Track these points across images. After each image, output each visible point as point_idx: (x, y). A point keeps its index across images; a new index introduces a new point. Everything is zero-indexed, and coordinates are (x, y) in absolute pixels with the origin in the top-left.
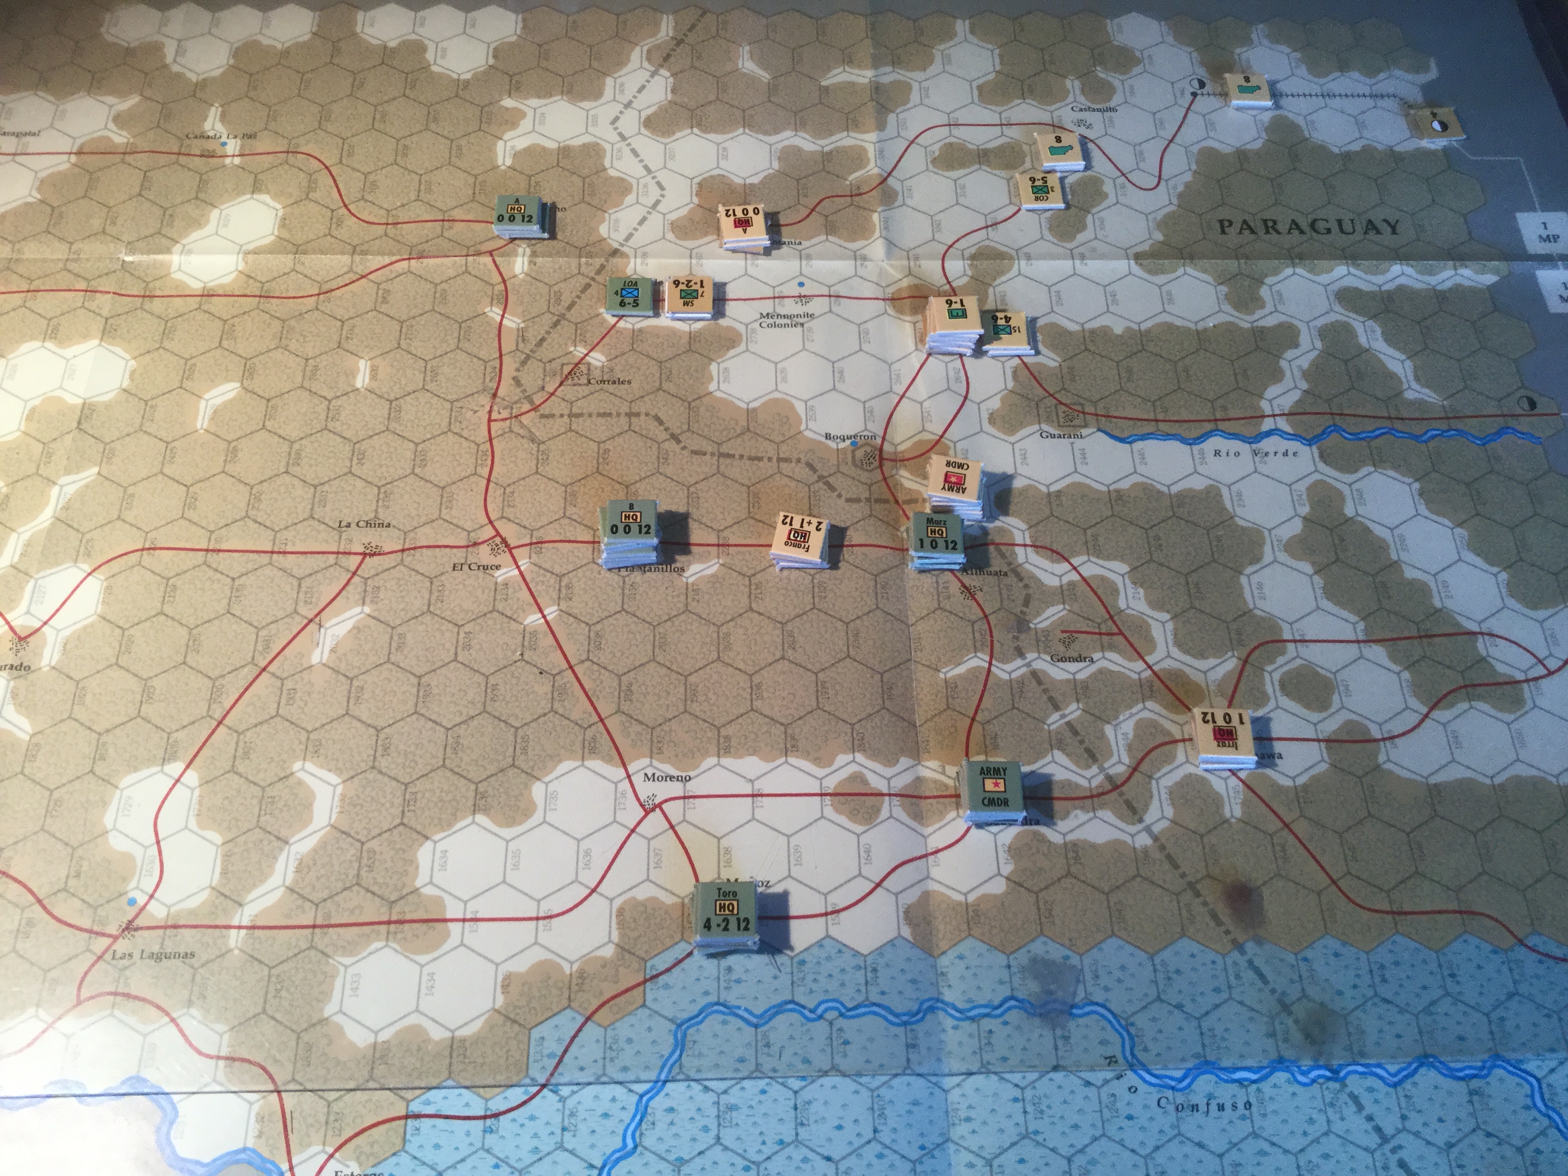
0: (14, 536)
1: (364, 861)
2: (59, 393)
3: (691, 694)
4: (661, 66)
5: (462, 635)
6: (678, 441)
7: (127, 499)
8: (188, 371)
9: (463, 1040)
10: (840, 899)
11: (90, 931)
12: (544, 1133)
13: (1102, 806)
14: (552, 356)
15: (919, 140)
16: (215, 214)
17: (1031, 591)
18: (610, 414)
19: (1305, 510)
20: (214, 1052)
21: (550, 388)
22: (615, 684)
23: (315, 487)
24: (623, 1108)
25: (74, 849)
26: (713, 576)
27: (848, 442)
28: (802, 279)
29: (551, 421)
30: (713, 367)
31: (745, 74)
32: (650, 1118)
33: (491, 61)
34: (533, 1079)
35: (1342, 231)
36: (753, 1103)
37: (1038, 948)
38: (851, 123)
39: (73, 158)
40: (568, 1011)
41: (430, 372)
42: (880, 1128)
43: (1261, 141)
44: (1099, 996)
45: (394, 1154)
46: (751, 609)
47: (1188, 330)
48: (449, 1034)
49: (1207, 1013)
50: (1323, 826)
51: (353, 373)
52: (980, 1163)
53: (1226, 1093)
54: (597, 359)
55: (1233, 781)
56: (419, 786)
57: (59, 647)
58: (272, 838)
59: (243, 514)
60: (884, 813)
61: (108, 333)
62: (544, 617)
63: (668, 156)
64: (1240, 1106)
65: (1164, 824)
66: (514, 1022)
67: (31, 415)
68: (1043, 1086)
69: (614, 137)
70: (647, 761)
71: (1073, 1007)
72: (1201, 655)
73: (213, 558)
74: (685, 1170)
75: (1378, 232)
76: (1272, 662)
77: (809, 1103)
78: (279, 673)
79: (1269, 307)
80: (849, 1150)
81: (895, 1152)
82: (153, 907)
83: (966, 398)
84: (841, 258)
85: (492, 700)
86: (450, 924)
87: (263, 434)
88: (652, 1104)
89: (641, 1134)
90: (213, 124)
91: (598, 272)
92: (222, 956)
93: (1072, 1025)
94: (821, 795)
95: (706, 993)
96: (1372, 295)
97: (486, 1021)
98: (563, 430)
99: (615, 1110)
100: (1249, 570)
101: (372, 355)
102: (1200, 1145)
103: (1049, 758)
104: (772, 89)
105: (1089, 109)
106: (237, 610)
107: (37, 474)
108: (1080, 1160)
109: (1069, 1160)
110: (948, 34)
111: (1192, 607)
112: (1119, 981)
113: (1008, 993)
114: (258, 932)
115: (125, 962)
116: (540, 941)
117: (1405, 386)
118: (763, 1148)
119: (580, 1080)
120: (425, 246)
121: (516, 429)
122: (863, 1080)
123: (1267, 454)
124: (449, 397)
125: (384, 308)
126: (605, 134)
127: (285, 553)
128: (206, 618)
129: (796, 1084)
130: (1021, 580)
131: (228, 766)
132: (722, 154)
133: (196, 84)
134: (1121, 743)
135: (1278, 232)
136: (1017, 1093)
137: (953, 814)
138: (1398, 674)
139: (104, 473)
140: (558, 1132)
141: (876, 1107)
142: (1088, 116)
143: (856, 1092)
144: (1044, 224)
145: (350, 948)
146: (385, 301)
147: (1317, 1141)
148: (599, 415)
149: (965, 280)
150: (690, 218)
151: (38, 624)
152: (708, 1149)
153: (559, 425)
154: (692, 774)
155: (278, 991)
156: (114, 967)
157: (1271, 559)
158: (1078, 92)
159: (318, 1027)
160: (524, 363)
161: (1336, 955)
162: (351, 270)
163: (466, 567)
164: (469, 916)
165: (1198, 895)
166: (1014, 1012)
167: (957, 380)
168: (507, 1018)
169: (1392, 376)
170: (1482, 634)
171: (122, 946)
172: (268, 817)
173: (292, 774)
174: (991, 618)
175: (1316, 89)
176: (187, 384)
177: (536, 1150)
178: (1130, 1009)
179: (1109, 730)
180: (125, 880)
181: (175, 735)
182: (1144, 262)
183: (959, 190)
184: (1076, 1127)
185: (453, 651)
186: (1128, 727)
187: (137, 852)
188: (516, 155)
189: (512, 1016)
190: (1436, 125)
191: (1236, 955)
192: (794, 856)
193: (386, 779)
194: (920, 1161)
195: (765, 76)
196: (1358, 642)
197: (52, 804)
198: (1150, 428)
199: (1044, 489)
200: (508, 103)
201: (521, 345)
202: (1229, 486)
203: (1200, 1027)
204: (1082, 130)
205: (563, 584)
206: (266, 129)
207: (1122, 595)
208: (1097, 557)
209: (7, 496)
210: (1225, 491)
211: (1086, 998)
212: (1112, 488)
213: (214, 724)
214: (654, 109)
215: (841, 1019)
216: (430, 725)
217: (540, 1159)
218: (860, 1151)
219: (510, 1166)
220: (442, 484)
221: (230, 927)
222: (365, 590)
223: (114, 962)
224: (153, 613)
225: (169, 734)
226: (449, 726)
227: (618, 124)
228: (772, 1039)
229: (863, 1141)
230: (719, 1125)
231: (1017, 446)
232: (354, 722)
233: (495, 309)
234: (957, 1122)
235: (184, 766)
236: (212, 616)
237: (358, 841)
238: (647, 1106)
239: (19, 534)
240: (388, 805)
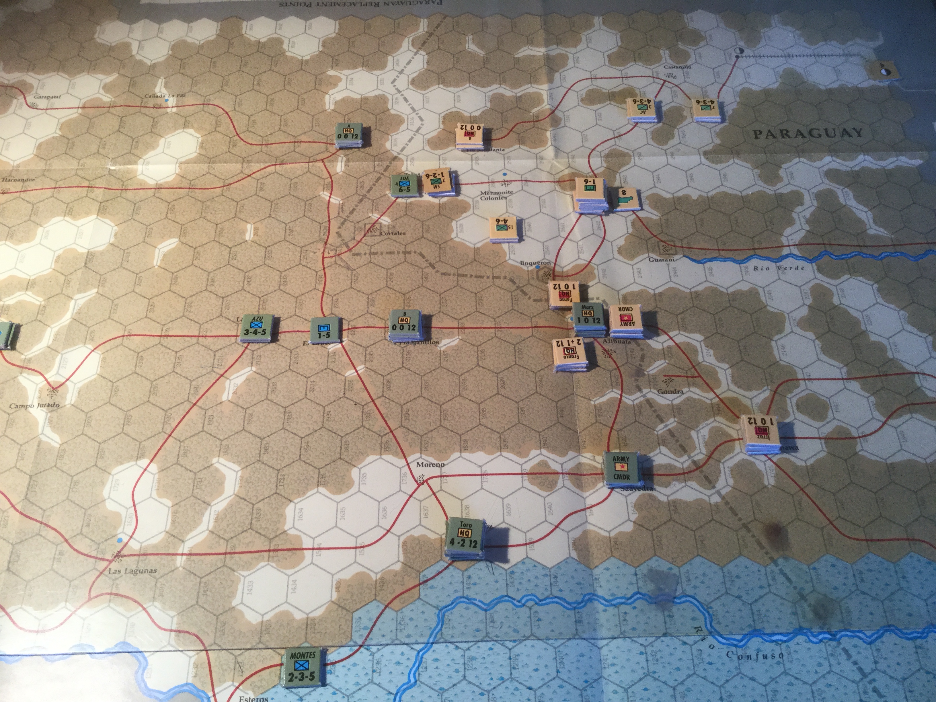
0: (49, 329)
1: (255, 515)
2: (74, 246)
3: (444, 415)
4: (420, 49)
5: (309, 383)
6: (434, 268)
7: (114, 307)
8: (148, 232)
9: (314, 619)
10: (535, 535)
11: (96, 558)
12: (362, 674)
13: (691, 479)
14: (359, 219)
15: (573, 88)
16: (162, 141)
17: (645, 352)
18: (393, 253)
19: (809, 301)
20: (168, 627)
21: (358, 238)
22: (399, 410)
23: (223, 298)
24: (408, 659)
25: (86, 510)
26: (457, 346)
27: (534, 266)
28: (505, 171)
29: (358, 257)
30: (454, 224)
31: (470, 52)
32: (423, 665)
33: (321, 49)
34: (355, 642)
35: (827, 135)
36: (485, 656)
37: (653, 563)
38: (533, 79)
39: (80, 111)
40: (374, 602)
41: (289, 230)
42: (560, 670)
43: (777, 84)
44: (690, 591)
45: (274, 686)
46: (478, 365)
47: (736, 196)
48: (305, 616)
49: (756, 601)
50: (823, 489)
51: (243, 232)
52: (620, 690)
53: (768, 648)
54: (386, 220)
55: (769, 463)
56: (286, 471)
57: (76, 394)
58: (200, 502)
59: (181, 314)
60: (560, 484)
61: (102, 211)
62: (357, 371)
63: (425, 100)
64: (777, 656)
65: (729, 489)
66: (343, 608)
67: (58, 260)
68: (658, 644)
69: (394, 91)
70: (418, 455)
71: (675, 598)
72: (749, 389)
73: (164, 341)
74: (445, 695)
75: (850, 136)
76: (791, 392)
77: (518, 655)
78: (203, 407)
79: (785, 182)
80: (541, 683)
81: (571, 684)
82: (132, 543)
83: (604, 239)
84: (529, 158)
85: (327, 420)
86: (305, 551)
87: (192, 268)
88: (425, 656)
89: (419, 674)
90: (160, 89)
91: (386, 170)
92: (173, 571)
93: (674, 609)
94: (522, 474)
95: (456, 591)
96: (847, 173)
97: (327, 608)
98: (366, 262)
99: (403, 660)
100: (776, 337)
101: (255, 221)
102: (753, 679)
103: (657, 451)
104: (486, 61)
105: (674, 67)
106: (178, 370)
107: (62, 293)
108: (680, 688)
109: (674, 689)
110: (589, 25)
111: (742, 360)
112: (702, 582)
113: (636, 590)
114: (193, 557)
115: (117, 575)
116: (358, 561)
117: (868, 227)
118: (491, 682)
119: (383, 643)
120: (284, 157)
121: (339, 262)
122: (550, 642)
123: (785, 269)
124: (300, 245)
125: (261, 194)
126: (388, 89)
127: (206, 336)
128: (161, 375)
129: (510, 645)
130: (640, 345)
131: (174, 461)
132: (457, 99)
133: (150, 66)
134: (701, 441)
135: (789, 137)
136: (642, 649)
137: (601, 484)
138: (867, 398)
139: (101, 292)
140: (370, 672)
141: (558, 658)
142: (674, 71)
143: (546, 649)
144: (649, 135)
145: (247, 566)
146: (262, 189)
147: (824, 676)
148: (387, 253)
149: (602, 169)
150: (438, 137)
151: (63, 380)
152: (459, 682)
153: (364, 259)
154: (445, 462)
155: (205, 591)
156: (110, 578)
157: (790, 331)
158: (668, 58)
159: (229, 612)
160: (343, 224)
161: (833, 566)
162: (242, 172)
164: (315, 547)
165: (749, 530)
166: (639, 601)
167: (599, 228)
168: (339, 606)
169: (860, 221)
170: (918, 373)
171: (114, 566)
172: (198, 490)
173: (212, 465)
174: (621, 368)
175: (809, 52)
176: (148, 240)
177: (357, 683)
178: (709, 599)
179: (693, 434)
180: (115, 528)
181: (143, 443)
182: (710, 157)
183: (598, 116)
184: (678, 669)
185: (304, 393)
186: (705, 432)
187: (123, 511)
188: (336, 103)
189: (342, 605)
190: (884, 72)
191: (772, 567)
192: (506, 510)
193: (267, 468)
194: (585, 689)
195: (482, 53)
196: (843, 379)
197: (73, 484)
198: (715, 254)
199: (652, 292)
200: (331, 73)
201: (341, 214)
202: (763, 288)
203: (752, 609)
204: (671, 79)
205: (367, 352)
206: (191, 91)
207: (700, 353)
208: (685, 331)
209: (44, 306)
210: (760, 290)
211: (683, 592)
212: (693, 290)
213: (166, 436)
214: (417, 74)
215: (536, 606)
216: (291, 435)
217: (360, 689)
218: (549, 684)
219: (342, 693)
220: (296, 295)
221: (177, 554)
222: (253, 358)
223: (110, 575)
224: (130, 373)
225: (140, 443)
226: (303, 436)
227: (395, 83)
228: (495, 618)
229: (550, 678)
230: (465, 669)
231: (635, 267)
232: (248, 434)
233: (325, 193)
234: (607, 666)
235: (149, 461)
236: (164, 374)
237: (251, 503)
238: (422, 658)
239: (52, 328)
240: (268, 482)
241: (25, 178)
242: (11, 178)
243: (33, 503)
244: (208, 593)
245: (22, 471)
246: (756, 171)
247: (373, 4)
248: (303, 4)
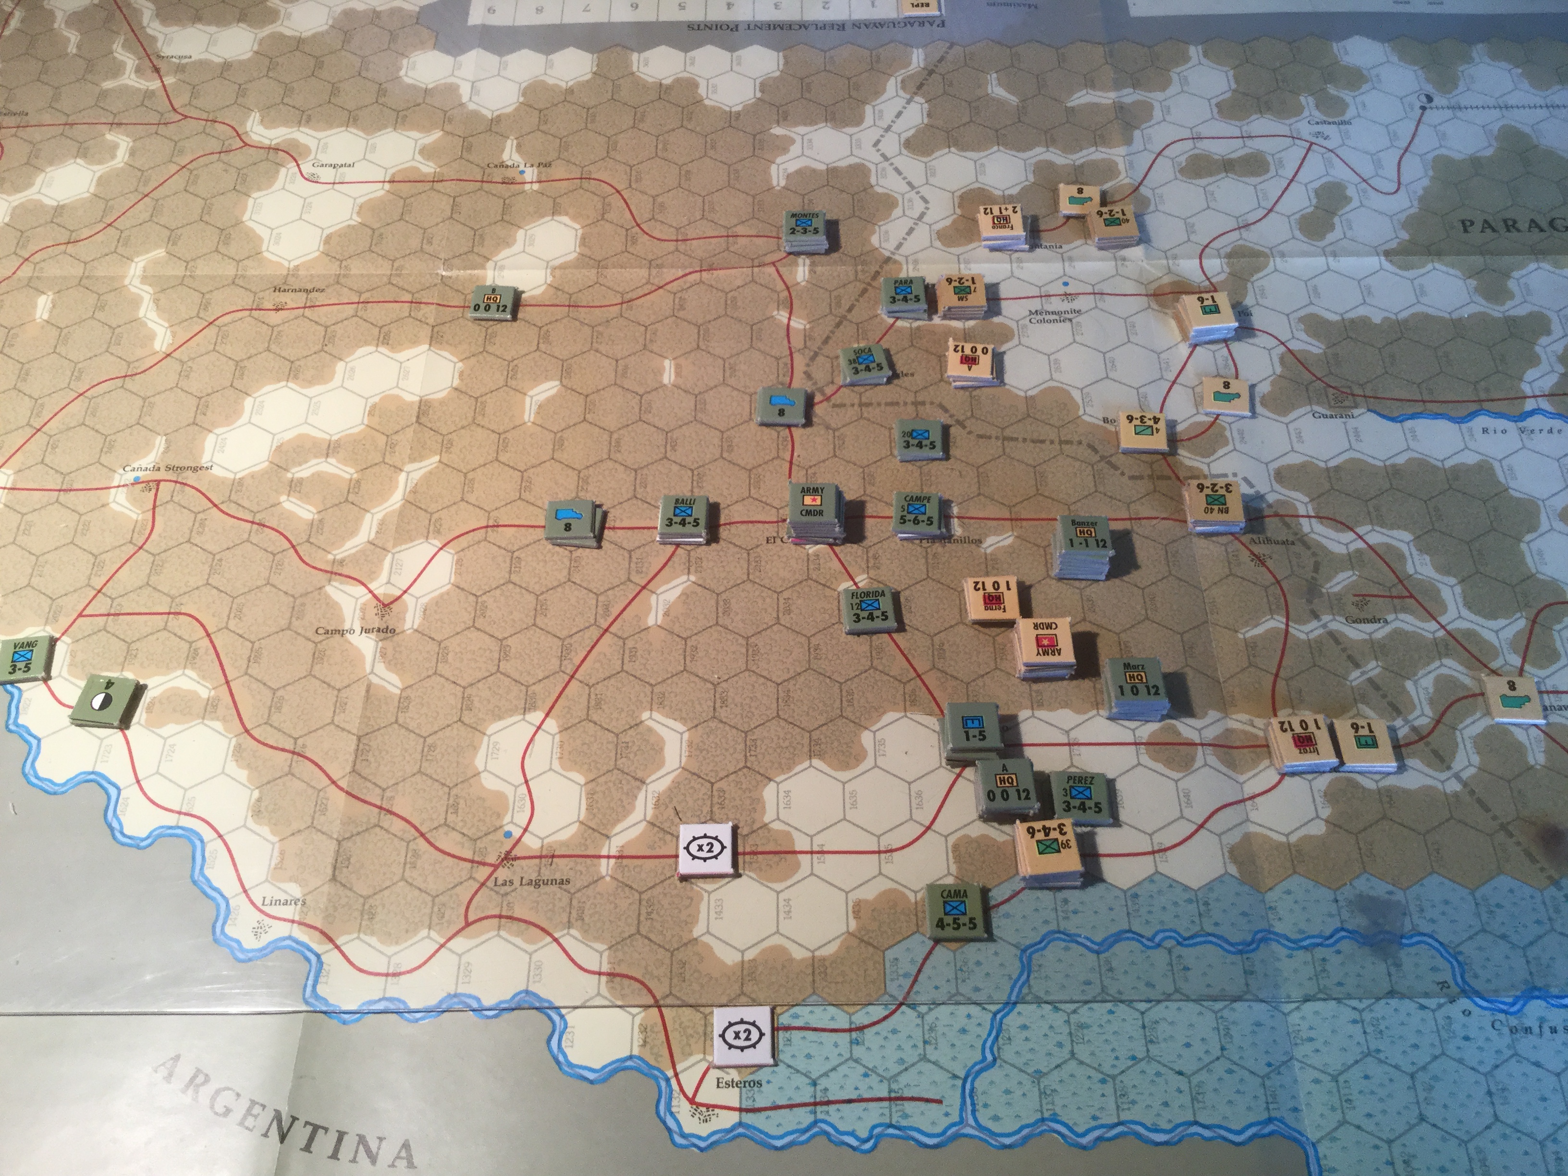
0: (368, 516)
1: (715, 800)
2: (396, 392)
3: (1000, 653)
4: (915, 94)
5: (782, 601)
6: (964, 427)
7: (468, 483)
8: (511, 371)
9: (823, 959)
10: (1167, 838)
11: (472, 861)
12: (907, 1047)
13: (1411, 756)
14: (837, 353)
15: (1165, 153)
16: (520, 234)
17: (1320, 559)
18: (897, 404)
20: (596, 968)
21: (839, 381)
22: (929, 644)
23: (636, 471)
24: (979, 1024)
25: (450, 788)
26: (1009, 546)
28: (1066, 279)
29: (843, 410)
31: (994, 99)
32: (1004, 1034)
33: (759, 95)
34: (891, 997)
36: (1103, 1023)
37: (1363, 885)
38: (1100, 139)
39: (387, 186)
40: (917, 936)
41: (729, 368)
42: (1227, 1046)
43: (1492, 149)
44: (1425, 928)
46: (1048, 577)
47: (1442, 319)
48: (810, 954)
49: (1532, 943)
51: (660, 371)
52: (1325, 1078)
53: (1558, 1017)
55: (1534, 732)
56: (758, 734)
57: (420, 613)
58: (630, 778)
59: (574, 495)
60: (1199, 762)
61: (436, 339)
62: (857, 584)
63: (930, 172)
65: (1472, 771)
66: (868, 944)
67: (371, 412)
68: (1382, 1008)
69: (877, 158)
71: (1402, 937)
72: (1493, 616)
74: (1044, 1082)
76: (1559, 622)
77: (1157, 1022)
78: (620, 634)
79: (1518, 300)
80: (1197, 1066)
81: (1244, 1068)
82: (527, 839)
84: (1102, 259)
86: (800, 856)
87: (585, 425)
88: (1004, 1021)
90: (510, 155)
91: (874, 278)
92: (595, 882)
93: (1403, 954)
94: (1136, 744)
95: (1046, 922)
97: (842, 943)
98: (855, 418)
99: (971, 1026)
100: (1528, 537)
101: (675, 355)
102: (1538, 1065)
103: (1352, 710)
104: (1021, 111)
105: (1325, 122)
106: (577, 578)
107: (383, 462)
108: (1422, 1076)
109: (1412, 1076)
110: (1182, 59)
111: (1477, 572)
112: (1443, 914)
113: (1339, 925)
114: (625, 862)
115: (507, 889)
116: (884, 872)
118: (1115, 1062)
119: (936, 1000)
120: (714, 259)
122: (1206, 1003)
123: (1532, 431)
124: (748, 390)
125: (681, 314)
126: (869, 155)
127: (614, 528)
128: (550, 586)
129: (1143, 1006)
130: (1309, 548)
131: (583, 715)
132: (979, 169)
133: (492, 120)
134: (1422, 696)
135: (1518, 230)
136: (1356, 1016)
137: (1265, 763)
139: (445, 461)
140: (921, 1045)
141: (1221, 1027)
142: (1325, 129)
143: (1201, 1013)
144: (1294, 225)
146: (682, 308)
148: (887, 404)
149: (1222, 277)
150: (954, 227)
151: (399, 593)
152: (1065, 1062)
153: (851, 413)
155: (649, 914)
156: (497, 893)
157: (1548, 527)
158: (1313, 108)
159: (689, 946)
160: (813, 359)
162: (649, 282)
163: (778, 541)
164: (816, 848)
165: (1511, 835)
166: (1345, 942)
167: (1226, 366)
168: (862, 940)
171: (502, 874)
172: (624, 760)
173: (641, 722)
174: (1283, 584)
175: (1539, 101)
176: (512, 383)
177: (901, 1061)
178: (1456, 940)
179: (1409, 685)
180: (499, 816)
181: (533, 687)
182: (1395, 259)
183: (1209, 195)
184: (1416, 1046)
185: (775, 615)
186: (1427, 682)
187: (509, 791)
188: (788, 177)
189: (866, 938)
191: (1553, 890)
192: (1116, 799)
193: (727, 728)
194: (1267, 1076)
195: (1013, 99)
197: (426, 749)
198: (1419, 407)
199: (1322, 465)
200: (777, 131)
201: (808, 344)
202: (1500, 461)
203: (1525, 956)
204: (1320, 141)
205: (870, 555)
206: (559, 158)
207: (1409, 562)
208: (1382, 527)
209: (358, 482)
210: (1496, 465)
211: (1413, 929)
212: (1388, 463)
213: (567, 678)
214: (912, 132)
215: (1179, 947)
216: (762, 680)
217: (906, 1069)
218: (1211, 1067)
219: (879, 1075)
220: (748, 467)
221: (600, 857)
222: (689, 561)
223: (496, 888)
224: (502, 582)
225: (527, 687)
226: (779, 681)
227: (880, 146)
228: (1114, 964)
229: (1212, 1058)
230: (1072, 1041)
231: (1291, 426)
232: (693, 678)
233: (782, 313)
234: (1299, 1041)
235: (543, 716)
236: (555, 584)
237: (709, 781)
238: (1001, 1023)
239: (373, 514)
240: (731, 751)
241: (309, 287)
242: (287, 288)
243: (365, 778)
244: (654, 916)
245: (343, 729)
246: (1469, 281)
247: (836, 27)
248: (725, 27)
